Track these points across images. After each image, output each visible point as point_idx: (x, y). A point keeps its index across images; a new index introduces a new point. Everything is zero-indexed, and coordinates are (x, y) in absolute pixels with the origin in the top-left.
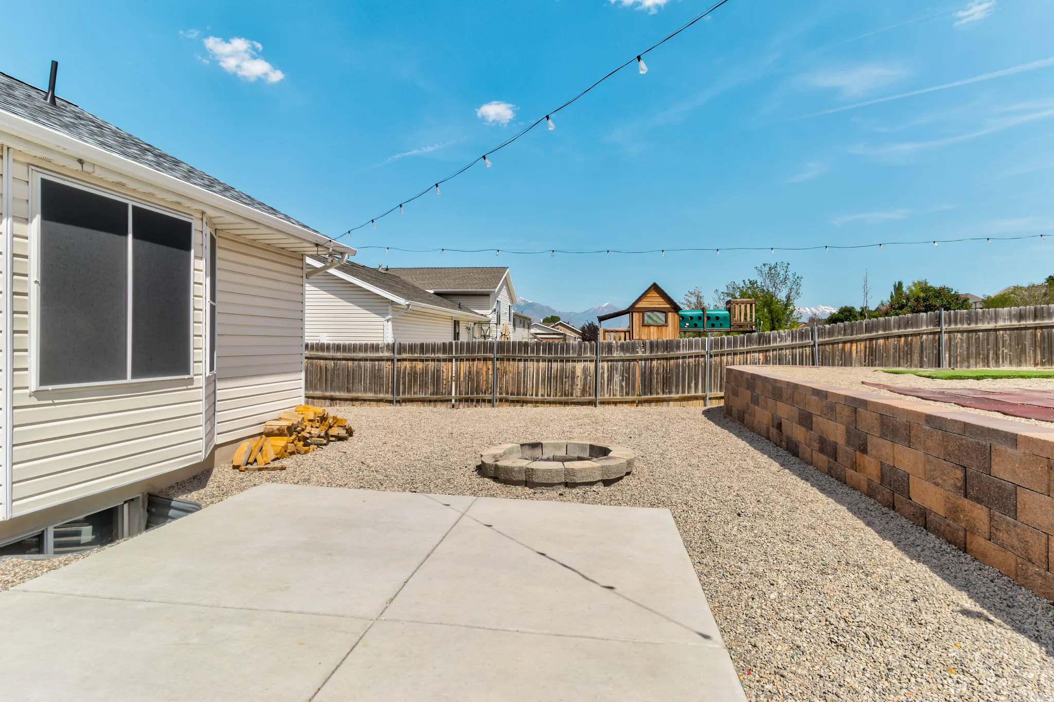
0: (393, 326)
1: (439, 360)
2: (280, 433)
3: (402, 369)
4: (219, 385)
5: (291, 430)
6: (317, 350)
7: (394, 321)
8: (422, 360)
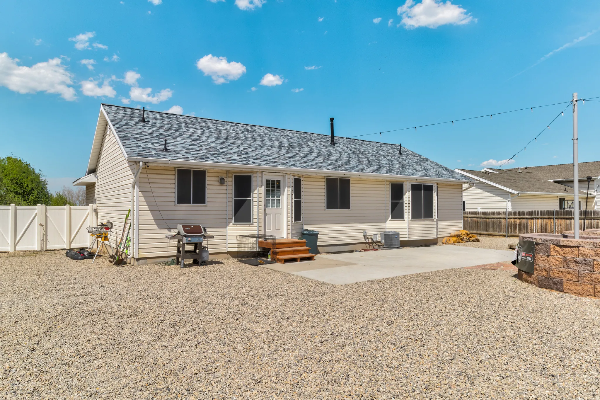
0: (511, 203)
1: (527, 219)
2: (455, 236)
3: (510, 222)
4: (439, 222)
5: (458, 236)
6: (474, 214)
7: (512, 201)
8: (520, 219)
